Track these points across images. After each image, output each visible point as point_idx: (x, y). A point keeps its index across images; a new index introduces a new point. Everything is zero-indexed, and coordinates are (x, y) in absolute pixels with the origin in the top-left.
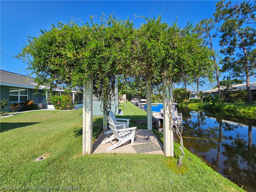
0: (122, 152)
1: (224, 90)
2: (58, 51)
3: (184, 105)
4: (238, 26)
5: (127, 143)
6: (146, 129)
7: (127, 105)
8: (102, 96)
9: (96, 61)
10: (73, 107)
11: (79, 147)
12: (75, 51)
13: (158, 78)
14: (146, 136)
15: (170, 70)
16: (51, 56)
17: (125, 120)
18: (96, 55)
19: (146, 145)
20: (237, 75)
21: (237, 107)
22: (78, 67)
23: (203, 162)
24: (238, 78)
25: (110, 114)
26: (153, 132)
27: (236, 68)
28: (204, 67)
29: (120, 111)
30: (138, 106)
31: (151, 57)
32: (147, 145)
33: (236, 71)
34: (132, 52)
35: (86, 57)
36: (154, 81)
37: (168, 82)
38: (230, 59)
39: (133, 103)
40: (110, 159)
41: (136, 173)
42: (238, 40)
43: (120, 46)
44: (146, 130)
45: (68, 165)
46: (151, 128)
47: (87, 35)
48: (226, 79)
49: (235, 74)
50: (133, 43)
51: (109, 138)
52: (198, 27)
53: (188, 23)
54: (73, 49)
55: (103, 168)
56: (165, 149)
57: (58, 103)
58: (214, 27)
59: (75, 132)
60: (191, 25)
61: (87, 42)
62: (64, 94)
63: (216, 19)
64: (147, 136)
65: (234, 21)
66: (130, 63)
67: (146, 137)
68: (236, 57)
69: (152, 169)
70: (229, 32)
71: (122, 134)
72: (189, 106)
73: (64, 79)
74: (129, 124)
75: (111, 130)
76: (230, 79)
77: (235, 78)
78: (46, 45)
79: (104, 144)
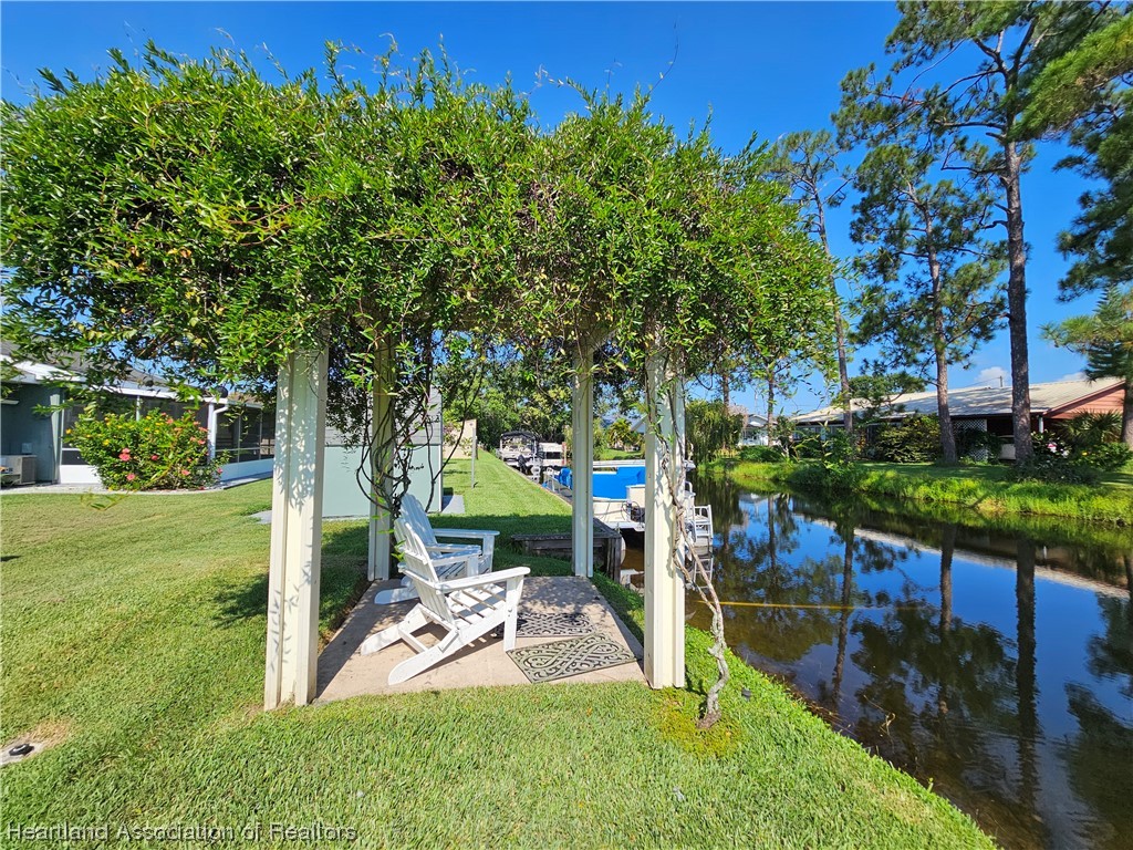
0: (463, 685)
1: (865, 414)
2: (146, 190)
3: (718, 469)
4: (912, 172)
5: (484, 641)
6: (566, 575)
7: (482, 467)
8: (368, 423)
9: (351, 260)
10: (210, 476)
11: (244, 672)
12: (242, 204)
13: (633, 354)
14: (568, 607)
15: (681, 322)
16: (105, 214)
17: (473, 534)
18: (355, 232)
19: (568, 645)
20: (908, 356)
21: (906, 480)
22: (256, 280)
23: (792, 699)
24: (912, 371)
25: (407, 509)
26: (599, 588)
27: (905, 332)
28: (805, 320)
29: (448, 493)
30: (530, 473)
31: (604, 260)
32: (572, 645)
33: (905, 341)
34: (522, 232)
35: (304, 236)
36: (613, 364)
37: (669, 375)
38: (887, 298)
39: (506, 460)
40: (404, 720)
41: (529, 774)
42: (912, 226)
43: (469, 200)
44: (568, 579)
45: (188, 770)
46: (591, 568)
47: (308, 130)
48: (870, 373)
49: (900, 354)
50: (526, 193)
51: (397, 620)
52: (778, 160)
53: (751, 138)
54: (233, 192)
55: (374, 766)
56: (651, 656)
57: (124, 458)
58: (832, 166)
59: (220, 599)
60: (764, 147)
61: (308, 162)
62: (157, 409)
63: (842, 135)
64: (573, 606)
65: (900, 153)
66: (512, 279)
67: (569, 609)
68: (905, 289)
69: (596, 748)
70: (886, 192)
71: (463, 598)
72: (738, 474)
73: (178, 337)
74: (492, 553)
75: (408, 584)
76: (884, 371)
77: (901, 368)
78: (75, 152)
79: (373, 654)
